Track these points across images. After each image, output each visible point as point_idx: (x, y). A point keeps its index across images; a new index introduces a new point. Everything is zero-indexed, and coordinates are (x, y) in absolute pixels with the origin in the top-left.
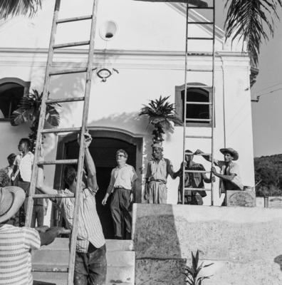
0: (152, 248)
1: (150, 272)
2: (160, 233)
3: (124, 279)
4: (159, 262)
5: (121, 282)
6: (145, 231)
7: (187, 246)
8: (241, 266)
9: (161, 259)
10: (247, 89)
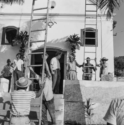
0: (71, 97)
1: (70, 107)
2: (74, 91)
3: (60, 110)
5: (59, 111)
6: (68, 91)
7: (85, 97)
9: (75, 102)
10: (112, 30)
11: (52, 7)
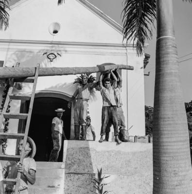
0: (75, 167)
1: (73, 181)
2: (80, 158)
3: (56, 185)
4: (79, 175)
5: (54, 187)
6: (71, 157)
7: (96, 165)
8: (128, 178)
9: (80, 174)
10: (142, 68)
11: (55, 32)
